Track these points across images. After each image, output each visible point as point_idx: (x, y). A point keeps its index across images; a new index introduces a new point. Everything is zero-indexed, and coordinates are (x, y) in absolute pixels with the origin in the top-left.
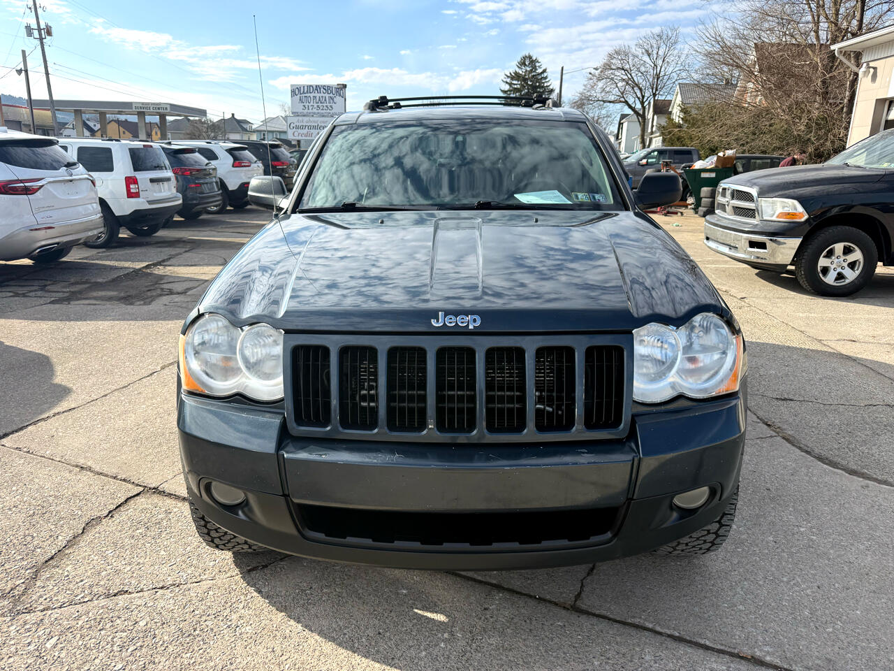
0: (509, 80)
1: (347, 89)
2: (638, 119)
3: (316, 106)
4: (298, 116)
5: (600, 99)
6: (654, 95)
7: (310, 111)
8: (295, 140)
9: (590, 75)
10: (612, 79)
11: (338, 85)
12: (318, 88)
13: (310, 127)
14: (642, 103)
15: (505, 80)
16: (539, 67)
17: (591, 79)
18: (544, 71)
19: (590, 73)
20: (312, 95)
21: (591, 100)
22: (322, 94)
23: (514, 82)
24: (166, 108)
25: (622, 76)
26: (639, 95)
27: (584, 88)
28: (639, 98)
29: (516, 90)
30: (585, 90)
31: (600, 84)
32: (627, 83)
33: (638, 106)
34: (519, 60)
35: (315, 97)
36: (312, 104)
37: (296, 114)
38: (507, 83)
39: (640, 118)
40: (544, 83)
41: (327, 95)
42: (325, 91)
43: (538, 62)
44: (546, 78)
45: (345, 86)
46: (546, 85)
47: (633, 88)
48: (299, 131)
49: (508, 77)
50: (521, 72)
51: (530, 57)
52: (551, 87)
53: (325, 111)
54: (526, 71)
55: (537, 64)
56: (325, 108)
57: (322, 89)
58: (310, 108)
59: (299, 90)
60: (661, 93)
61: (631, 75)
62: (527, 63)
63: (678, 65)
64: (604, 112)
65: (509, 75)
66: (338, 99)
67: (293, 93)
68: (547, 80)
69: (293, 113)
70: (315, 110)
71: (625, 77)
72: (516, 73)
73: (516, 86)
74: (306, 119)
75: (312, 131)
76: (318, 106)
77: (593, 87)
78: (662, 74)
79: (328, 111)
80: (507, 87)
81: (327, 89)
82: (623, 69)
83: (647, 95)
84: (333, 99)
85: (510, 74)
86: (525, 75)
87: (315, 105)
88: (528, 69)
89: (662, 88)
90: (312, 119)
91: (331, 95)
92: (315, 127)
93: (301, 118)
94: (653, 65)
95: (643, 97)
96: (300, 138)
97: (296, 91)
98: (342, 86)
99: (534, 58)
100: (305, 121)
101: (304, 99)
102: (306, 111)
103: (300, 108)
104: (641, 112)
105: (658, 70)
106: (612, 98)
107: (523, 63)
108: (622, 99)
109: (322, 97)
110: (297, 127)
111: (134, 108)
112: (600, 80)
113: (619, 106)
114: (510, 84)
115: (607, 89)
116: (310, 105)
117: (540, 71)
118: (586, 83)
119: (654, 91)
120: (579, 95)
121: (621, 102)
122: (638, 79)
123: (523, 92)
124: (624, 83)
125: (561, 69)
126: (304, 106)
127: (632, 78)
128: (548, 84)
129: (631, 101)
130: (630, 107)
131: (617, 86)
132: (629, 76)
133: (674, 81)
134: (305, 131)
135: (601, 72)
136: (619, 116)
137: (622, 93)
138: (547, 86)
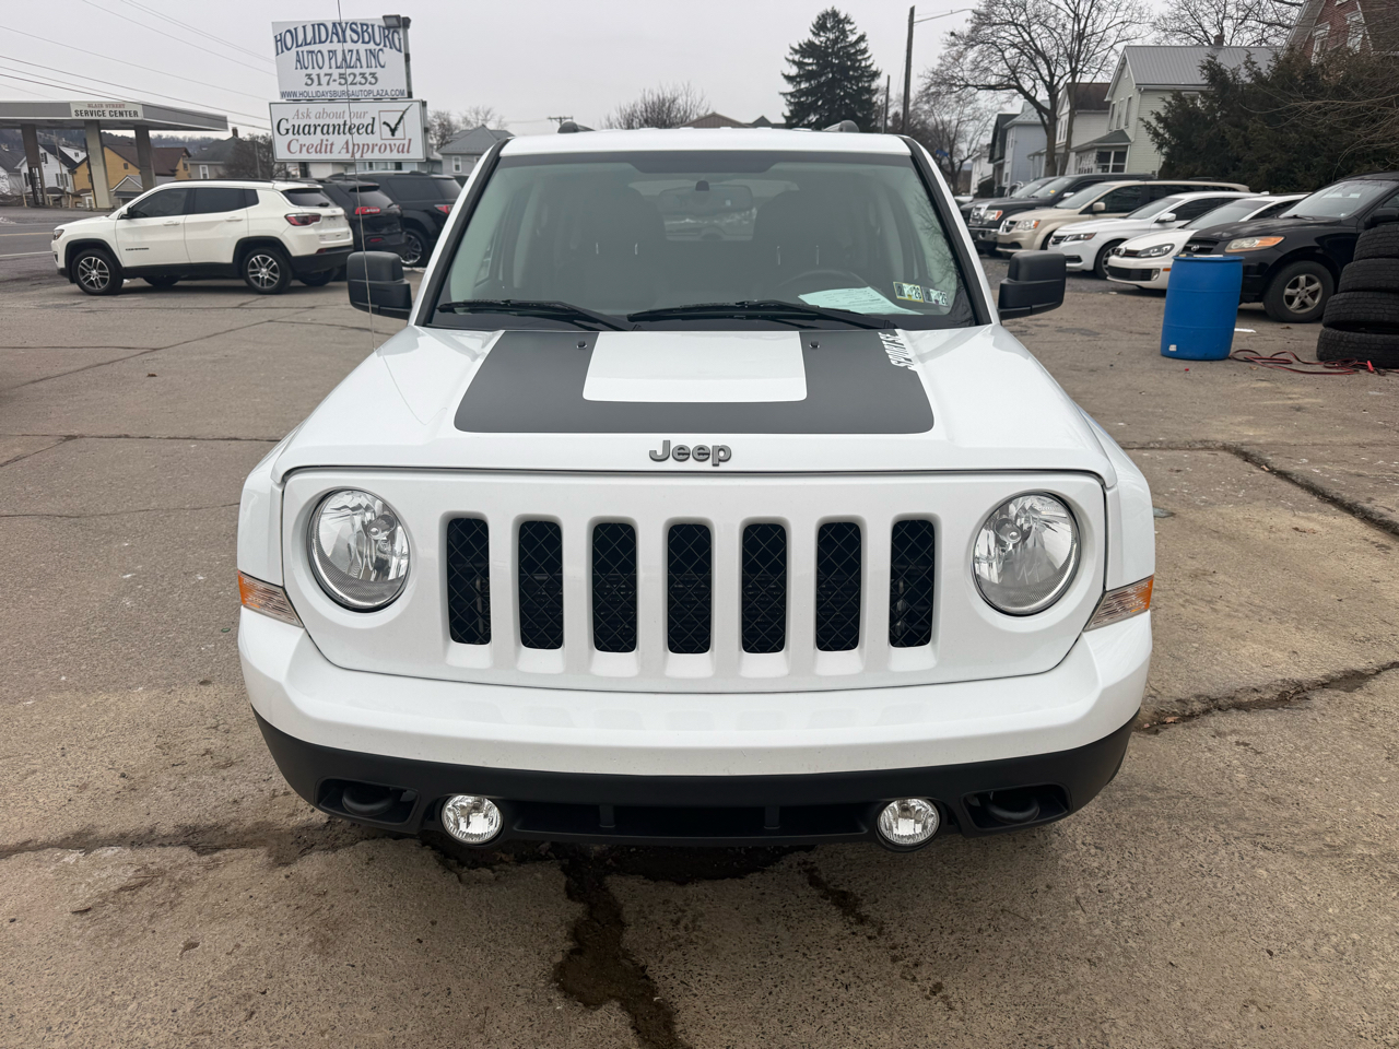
0: (797, 58)
1: (409, 31)
2: (1042, 118)
3: (336, 76)
4: (297, 101)
5: (971, 82)
6: (1074, 72)
7: (324, 88)
8: (293, 162)
9: (953, 38)
10: (994, 43)
11: (384, 17)
12: (338, 30)
13: (326, 129)
14: (1051, 88)
15: (791, 58)
16: (851, 31)
17: (954, 45)
18: (862, 38)
19: (952, 34)
20: (325, 48)
21: (955, 85)
22: (349, 45)
23: (806, 60)
24: (136, 113)
25: (1011, 38)
26: (1045, 72)
27: (939, 61)
28: (1045, 81)
29: (808, 76)
30: (941, 65)
31: (972, 54)
32: (1022, 53)
33: (1042, 96)
34: (815, 20)
35: (333, 53)
36: (326, 69)
37: (292, 98)
38: (794, 62)
39: (1045, 117)
40: (860, 61)
41: (361, 47)
42: (355, 37)
43: (849, 22)
44: (864, 51)
45: (405, 23)
46: (863, 64)
47: (1032, 61)
48: (303, 139)
49: (796, 51)
50: (817, 42)
51: (835, 14)
52: (874, 68)
53: (358, 87)
54: (828, 39)
55: (848, 27)
56: (358, 79)
57: (348, 32)
58: (324, 80)
59: (294, 36)
60: (1085, 69)
61: (1029, 34)
62: (829, 25)
63: (1119, 14)
64: (968, 110)
65: (797, 47)
66: (391, 57)
67: (280, 41)
68: (866, 56)
69: (283, 95)
70: (334, 86)
71: (1017, 40)
72: (810, 44)
73: (810, 68)
74: (315, 108)
75: (332, 138)
76: (342, 76)
77: (958, 60)
78: (1089, 30)
79: (367, 87)
80: (794, 71)
81: (361, 30)
82: (1016, 25)
83: (1059, 72)
84: (376, 57)
85: (800, 45)
86: (827, 47)
87: (336, 73)
88: (832, 36)
89: (1086, 61)
90: (330, 107)
91: (372, 46)
92: (337, 129)
93: (303, 107)
94: (1072, 15)
95: (1052, 76)
96: (304, 156)
97: (286, 40)
98: (394, 22)
99: (842, 16)
100: (314, 113)
101: (307, 60)
102: (314, 88)
103: (298, 83)
104: (1048, 106)
105: (1082, 26)
106: (993, 80)
107: (820, 26)
108: (1014, 83)
109: (351, 51)
110: (297, 130)
111: (73, 113)
112: (972, 46)
113: (1003, 95)
114: (799, 64)
115: (985, 63)
116: (322, 72)
117: (852, 38)
118: (944, 52)
119: (1074, 65)
120: (932, 75)
121: (1009, 87)
122: (1044, 42)
123: (823, 78)
124: (1016, 50)
125: (908, 13)
126: (309, 76)
127: (1032, 39)
128: (868, 63)
129: (1027, 85)
130: (1027, 95)
131: (1004, 58)
132: (1028, 39)
133: (1111, 43)
134: (316, 139)
135: (974, 30)
136: (995, 118)
137: (1014, 72)
138: (866, 67)
